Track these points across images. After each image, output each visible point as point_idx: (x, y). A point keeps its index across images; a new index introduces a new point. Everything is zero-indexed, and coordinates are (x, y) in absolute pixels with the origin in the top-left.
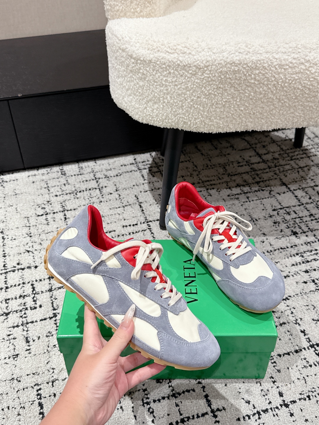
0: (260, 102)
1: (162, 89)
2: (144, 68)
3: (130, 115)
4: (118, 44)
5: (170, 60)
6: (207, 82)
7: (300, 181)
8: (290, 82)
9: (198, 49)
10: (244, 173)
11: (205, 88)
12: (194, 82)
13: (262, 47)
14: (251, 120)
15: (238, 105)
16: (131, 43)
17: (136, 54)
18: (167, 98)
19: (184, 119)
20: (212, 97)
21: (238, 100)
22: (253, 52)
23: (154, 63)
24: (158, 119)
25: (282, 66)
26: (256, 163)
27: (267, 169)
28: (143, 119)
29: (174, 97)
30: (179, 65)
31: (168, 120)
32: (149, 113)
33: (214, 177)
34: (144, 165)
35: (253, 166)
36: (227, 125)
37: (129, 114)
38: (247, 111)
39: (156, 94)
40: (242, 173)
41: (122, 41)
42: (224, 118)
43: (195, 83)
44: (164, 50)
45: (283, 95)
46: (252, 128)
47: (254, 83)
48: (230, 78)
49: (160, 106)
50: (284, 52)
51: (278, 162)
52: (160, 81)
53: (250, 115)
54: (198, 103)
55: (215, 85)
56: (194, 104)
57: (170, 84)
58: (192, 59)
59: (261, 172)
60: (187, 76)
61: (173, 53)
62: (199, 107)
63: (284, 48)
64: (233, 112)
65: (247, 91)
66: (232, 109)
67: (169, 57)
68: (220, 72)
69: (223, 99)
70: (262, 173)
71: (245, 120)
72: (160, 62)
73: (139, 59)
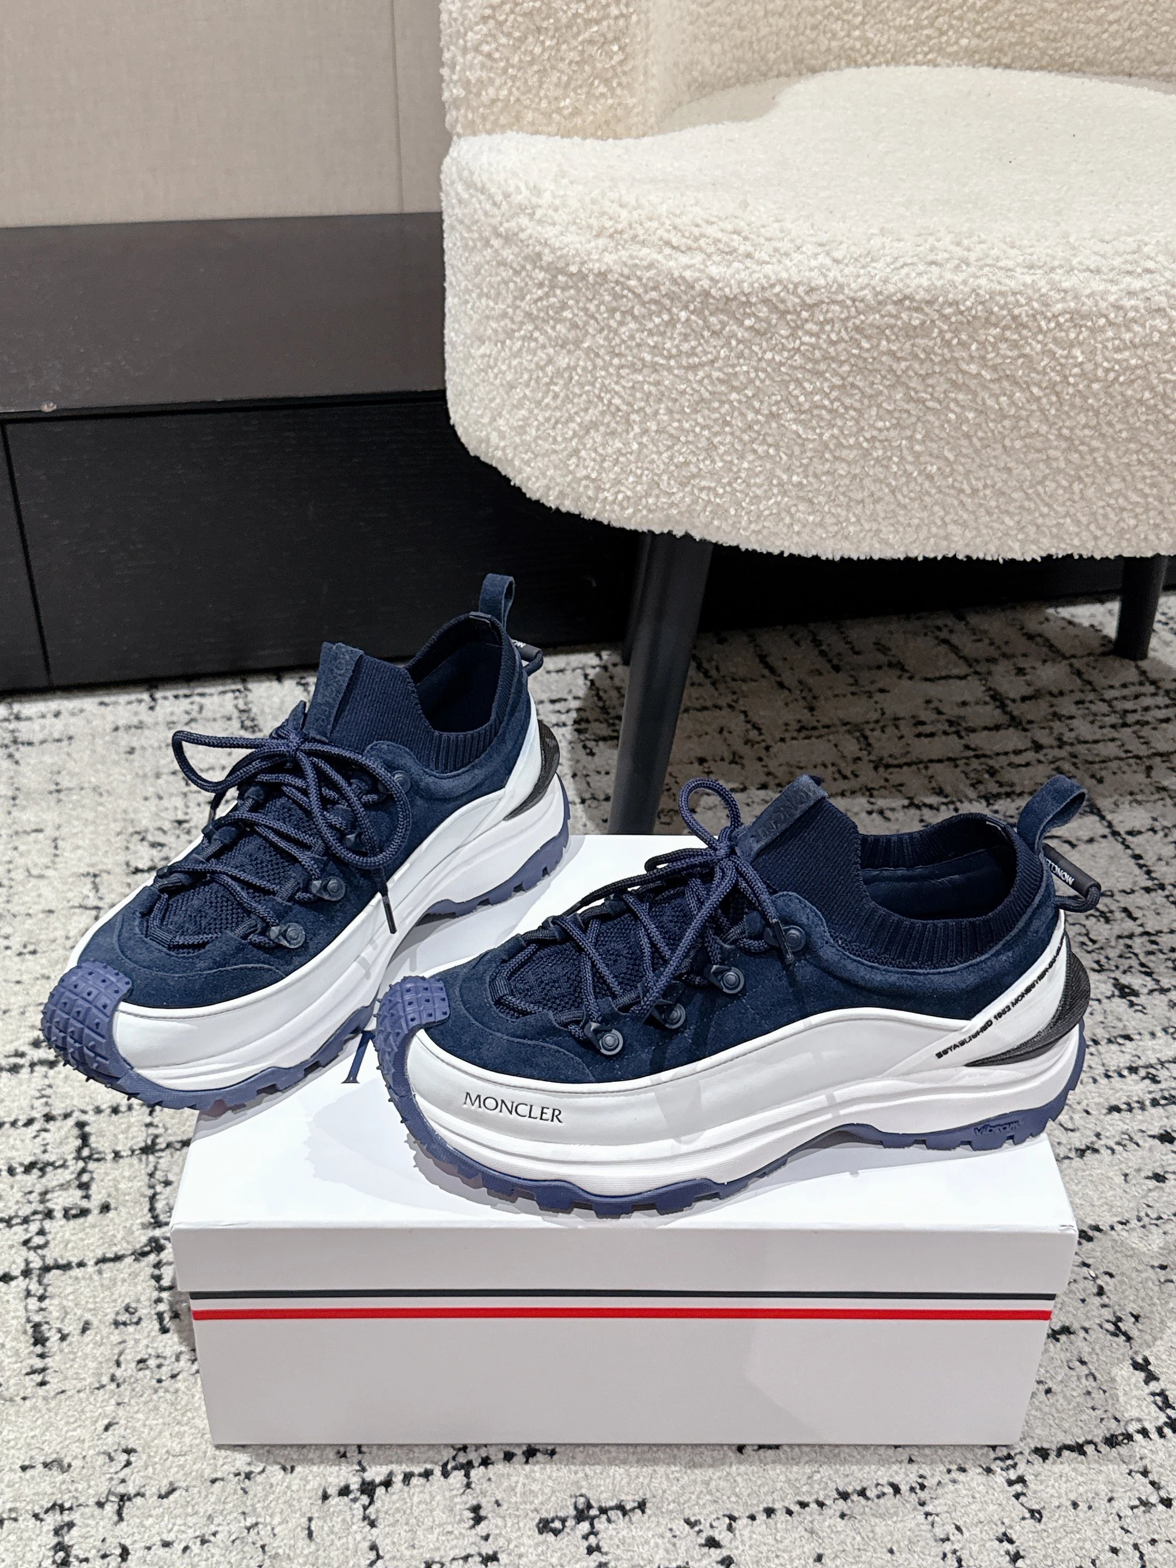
0: (999, 450)
1: (640, 378)
2: (577, 302)
3: (516, 481)
4: (493, 216)
5: (676, 274)
6: (809, 360)
7: (1155, 802)
8: (1112, 376)
9: (778, 245)
10: (940, 761)
11: (799, 383)
12: (760, 360)
13: (1013, 247)
14: (965, 516)
15: (917, 455)
16: (539, 213)
17: (553, 251)
18: (656, 413)
19: (717, 495)
20: (821, 418)
21: (919, 436)
22: (980, 263)
23: (617, 282)
24: (620, 497)
25: (1083, 317)
26: (986, 728)
27: (1026, 750)
28: (562, 495)
29: (682, 412)
30: (707, 294)
31: (658, 497)
32: (584, 473)
33: (820, 768)
34: (559, 712)
35: (975, 740)
36: (875, 526)
37: (511, 476)
38: (950, 480)
39: (617, 401)
40: (931, 761)
41: (505, 206)
42: (862, 501)
43: (764, 364)
44: (655, 238)
45: (1086, 426)
46: (967, 545)
47: (979, 374)
48: (892, 353)
49: (626, 444)
50: (1092, 267)
51: (1071, 730)
52: (635, 351)
53: (962, 496)
54: (770, 440)
55: (835, 373)
56: (753, 441)
57: (672, 362)
58: (756, 276)
59: (1003, 760)
60: (734, 335)
61: (689, 249)
62: (771, 451)
63: (1096, 253)
64: (895, 479)
65: (952, 405)
66: (895, 468)
67: (672, 263)
68: (856, 328)
69: (863, 429)
70: (1010, 765)
71: (942, 513)
72: (640, 279)
73: (562, 271)
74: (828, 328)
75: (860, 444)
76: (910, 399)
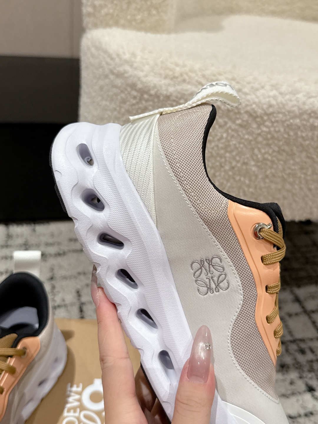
4: (110, 64)
6: (264, 139)
11: (259, 150)
12: (242, 138)
15: (307, 181)
17: (142, 82)
20: (266, 164)
21: (309, 173)
41: (117, 60)
43: (243, 141)
48: (303, 137)
54: (242, 173)
55: (276, 145)
56: (234, 174)
60: (230, 127)
62: (242, 179)
68: (288, 126)
73: (147, 92)
74: (275, 124)
75: (283, 177)
76: (308, 157)
